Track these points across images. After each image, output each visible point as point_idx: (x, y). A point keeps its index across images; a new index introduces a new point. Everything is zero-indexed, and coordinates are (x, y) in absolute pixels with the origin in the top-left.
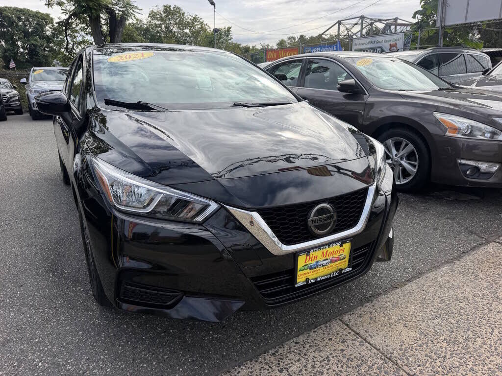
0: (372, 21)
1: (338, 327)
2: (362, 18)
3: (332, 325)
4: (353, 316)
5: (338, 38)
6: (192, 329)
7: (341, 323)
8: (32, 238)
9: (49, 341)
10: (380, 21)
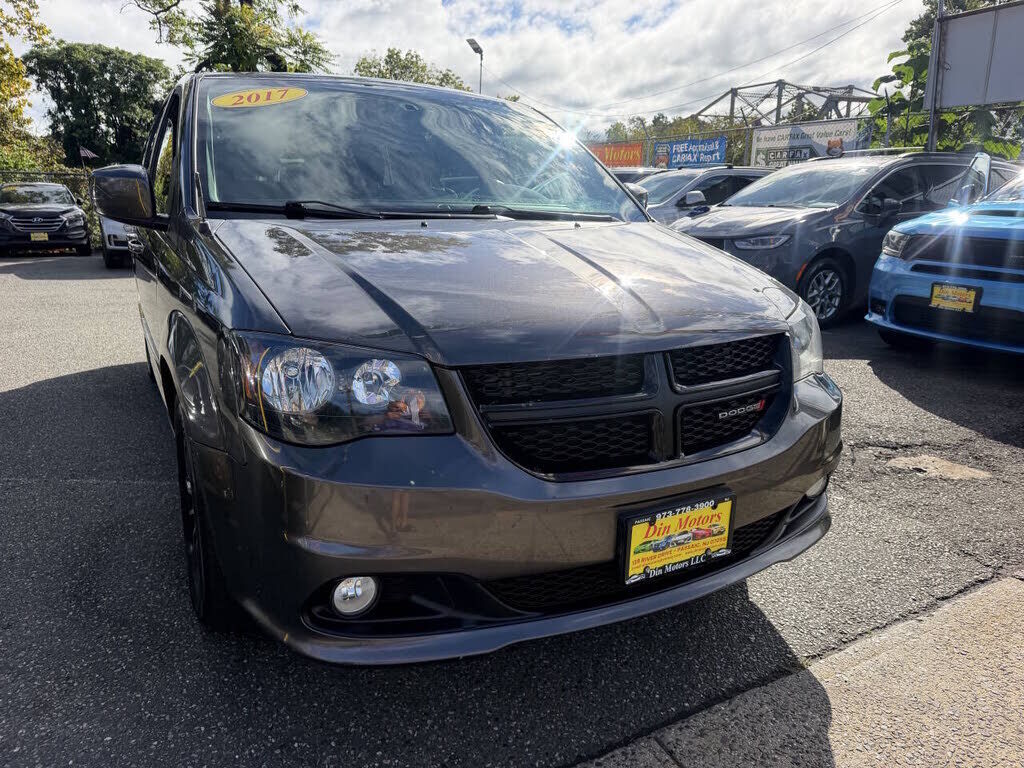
0: (801, 91)
1: (649, 756)
2: (781, 84)
3: (637, 751)
4: (686, 731)
5: (732, 122)
6: (339, 743)
7: (659, 748)
8: (52, 522)
9: (40, 753)
10: (817, 90)
